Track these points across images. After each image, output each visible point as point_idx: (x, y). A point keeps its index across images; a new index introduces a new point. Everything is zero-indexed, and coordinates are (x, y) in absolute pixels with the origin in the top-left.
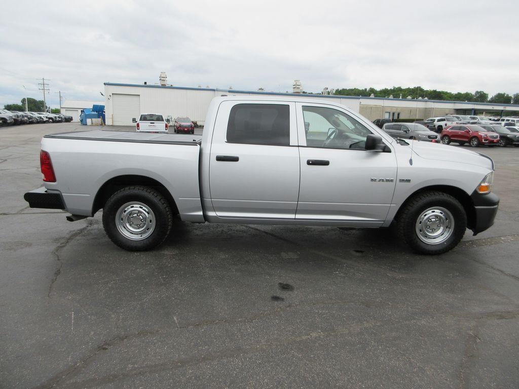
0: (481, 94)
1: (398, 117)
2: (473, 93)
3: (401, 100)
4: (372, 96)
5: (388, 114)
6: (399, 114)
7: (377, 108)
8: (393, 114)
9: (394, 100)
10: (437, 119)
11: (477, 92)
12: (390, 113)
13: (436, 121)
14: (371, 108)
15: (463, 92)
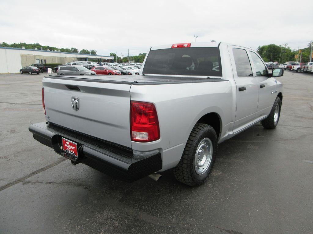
0: (74, 49)
1: (45, 62)
2: (71, 49)
3: (42, 51)
4: (23, 48)
5: (38, 60)
6: (45, 61)
7: (30, 56)
8: (42, 60)
9: (37, 51)
10: (72, 63)
11: (72, 49)
12: (39, 60)
13: (71, 65)
14: (26, 56)
15: (65, 48)
